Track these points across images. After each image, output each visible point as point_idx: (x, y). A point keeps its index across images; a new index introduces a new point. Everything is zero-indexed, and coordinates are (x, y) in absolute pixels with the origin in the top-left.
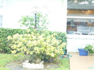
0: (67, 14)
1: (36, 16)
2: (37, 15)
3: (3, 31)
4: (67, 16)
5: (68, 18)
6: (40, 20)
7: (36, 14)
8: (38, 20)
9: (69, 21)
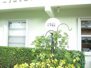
0: (81, 33)
1: (53, 37)
2: (54, 34)
3: (23, 50)
4: (82, 35)
5: (82, 37)
6: (58, 41)
7: (52, 34)
8: (55, 42)
9: (83, 39)
